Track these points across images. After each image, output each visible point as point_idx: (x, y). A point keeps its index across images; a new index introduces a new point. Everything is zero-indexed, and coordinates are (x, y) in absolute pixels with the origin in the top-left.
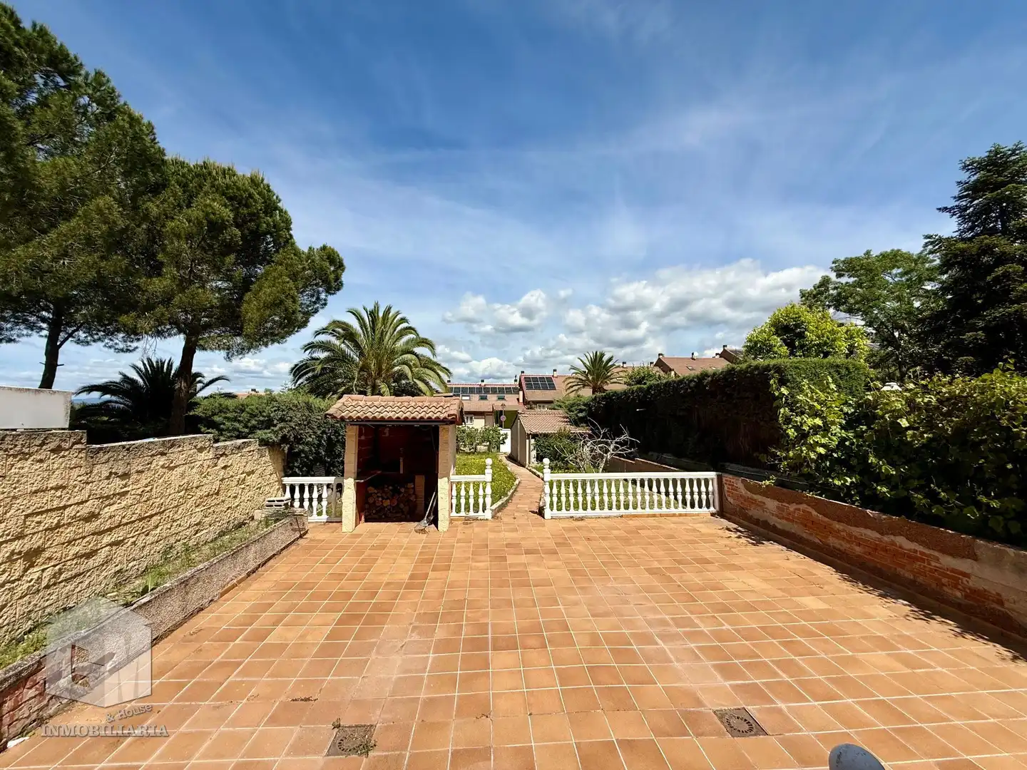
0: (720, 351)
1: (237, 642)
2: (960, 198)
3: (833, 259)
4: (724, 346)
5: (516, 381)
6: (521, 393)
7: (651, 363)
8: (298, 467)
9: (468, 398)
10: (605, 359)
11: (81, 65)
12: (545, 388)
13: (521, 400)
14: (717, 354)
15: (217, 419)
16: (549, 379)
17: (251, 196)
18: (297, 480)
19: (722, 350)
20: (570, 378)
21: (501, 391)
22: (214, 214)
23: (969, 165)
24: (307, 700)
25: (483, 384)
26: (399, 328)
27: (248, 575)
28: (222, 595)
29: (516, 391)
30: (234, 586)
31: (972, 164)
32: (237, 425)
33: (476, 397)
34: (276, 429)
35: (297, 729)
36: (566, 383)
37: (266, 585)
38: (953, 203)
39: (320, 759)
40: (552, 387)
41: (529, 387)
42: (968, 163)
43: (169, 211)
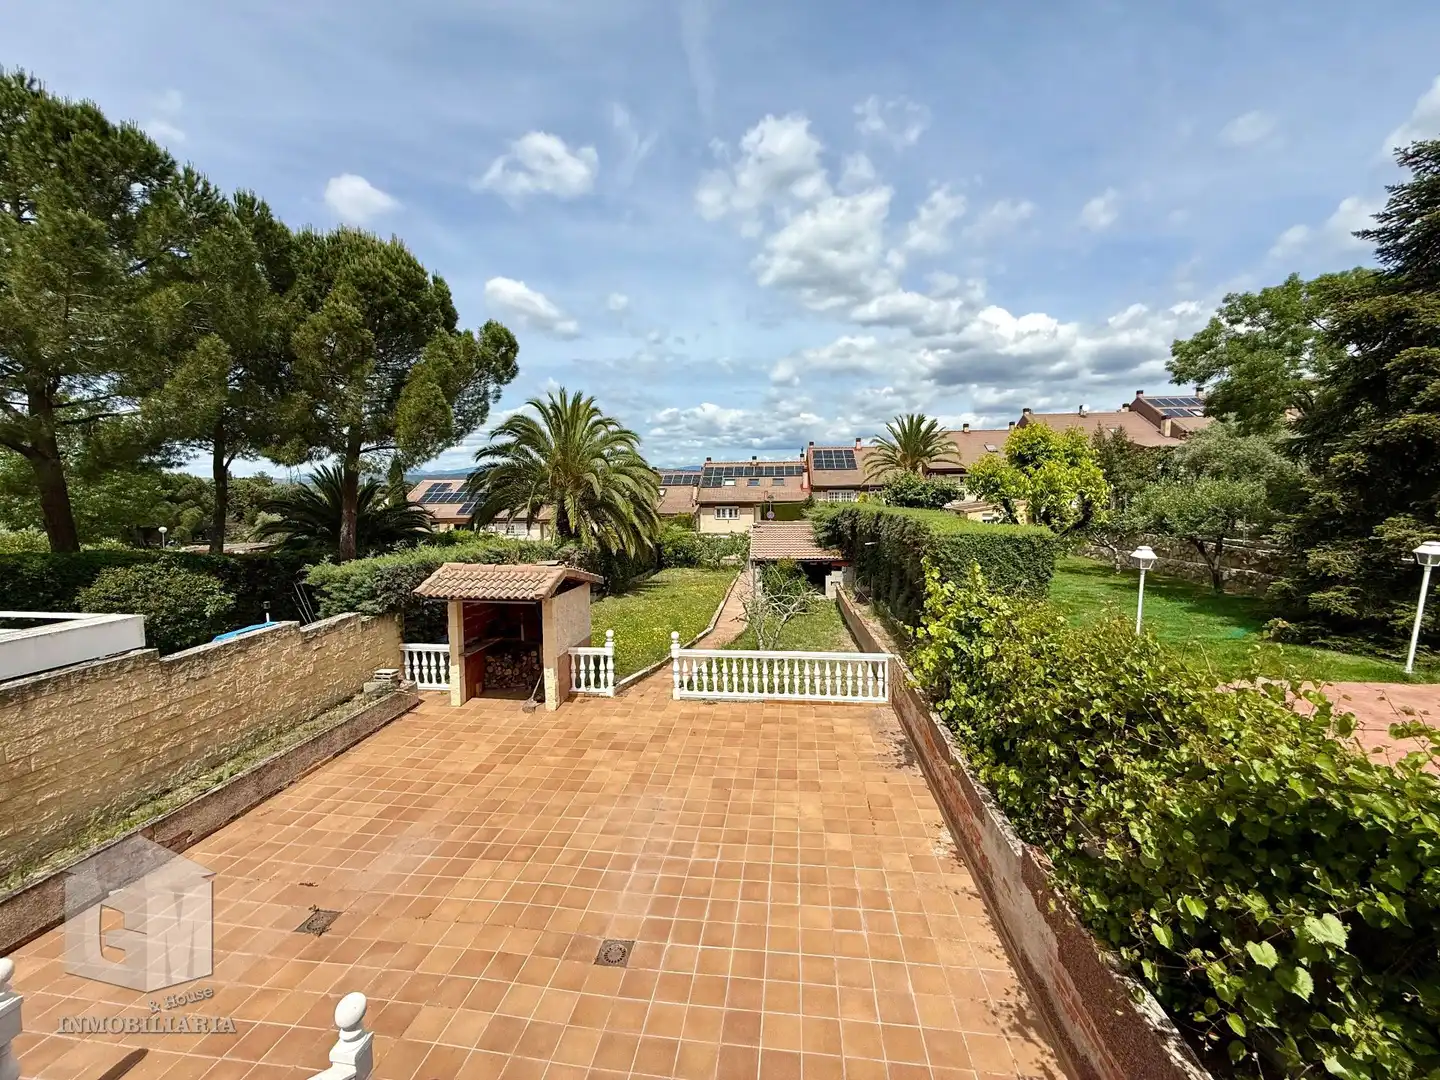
0: (1131, 400)
1: (292, 826)
2: (1387, 217)
3: (1225, 295)
4: (1138, 393)
5: (802, 456)
6: (806, 474)
7: (1012, 424)
8: (418, 632)
9: (732, 483)
10: (924, 427)
11: (173, 162)
12: (841, 467)
13: (806, 485)
14: (1124, 406)
15: (325, 588)
16: (850, 453)
17: (386, 279)
18: (415, 647)
19: (1134, 398)
20: (872, 454)
21: (779, 472)
22: (340, 318)
23: (1413, 156)
24: (311, 885)
25: (755, 462)
26: (590, 422)
27: (335, 756)
28: (304, 776)
29: (801, 470)
30: (317, 768)
31: (1417, 153)
32: (344, 595)
33: (744, 481)
34: (380, 599)
35: (289, 908)
36: (867, 460)
37: (345, 768)
38: (1375, 225)
39: (288, 932)
40: (853, 465)
41: (818, 467)
42: (1410, 152)
43: (300, 313)
